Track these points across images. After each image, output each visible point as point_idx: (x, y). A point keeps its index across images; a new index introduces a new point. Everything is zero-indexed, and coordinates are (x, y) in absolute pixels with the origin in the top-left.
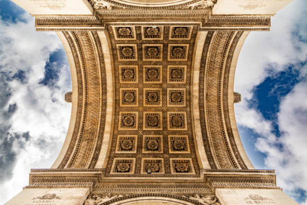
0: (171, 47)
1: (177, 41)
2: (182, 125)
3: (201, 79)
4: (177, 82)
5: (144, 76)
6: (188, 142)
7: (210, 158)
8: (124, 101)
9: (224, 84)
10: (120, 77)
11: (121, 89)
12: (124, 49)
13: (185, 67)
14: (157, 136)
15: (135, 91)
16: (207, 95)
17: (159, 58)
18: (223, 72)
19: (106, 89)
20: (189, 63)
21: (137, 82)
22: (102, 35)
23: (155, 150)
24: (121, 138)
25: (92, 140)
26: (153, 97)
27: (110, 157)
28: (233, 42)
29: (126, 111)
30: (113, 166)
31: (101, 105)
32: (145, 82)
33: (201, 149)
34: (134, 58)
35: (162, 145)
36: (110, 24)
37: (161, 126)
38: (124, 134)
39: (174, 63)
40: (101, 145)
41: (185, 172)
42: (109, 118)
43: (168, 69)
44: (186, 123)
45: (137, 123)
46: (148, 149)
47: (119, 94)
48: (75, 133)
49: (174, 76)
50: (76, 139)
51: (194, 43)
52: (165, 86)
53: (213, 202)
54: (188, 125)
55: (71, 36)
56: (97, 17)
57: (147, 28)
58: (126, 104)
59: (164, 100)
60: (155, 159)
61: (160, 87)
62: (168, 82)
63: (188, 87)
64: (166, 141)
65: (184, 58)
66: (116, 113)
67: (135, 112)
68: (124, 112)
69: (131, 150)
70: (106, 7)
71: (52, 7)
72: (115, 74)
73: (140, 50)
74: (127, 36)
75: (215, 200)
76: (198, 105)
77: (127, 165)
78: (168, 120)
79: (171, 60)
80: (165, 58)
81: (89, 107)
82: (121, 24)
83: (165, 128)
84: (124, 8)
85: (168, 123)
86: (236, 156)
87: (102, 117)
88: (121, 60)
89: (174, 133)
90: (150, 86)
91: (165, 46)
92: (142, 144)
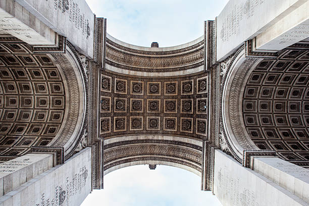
0: (191, 120)
1: (195, 124)
2: (133, 127)
3: (166, 141)
4: (164, 124)
5: (169, 100)
6: (122, 131)
7: (111, 145)
8: (151, 85)
9: (163, 158)
10: (169, 82)
11: (160, 83)
12: (190, 85)
13: (176, 130)
14: (126, 109)
15: (158, 93)
16: (155, 145)
17: (183, 111)
18: (172, 158)
19: (160, 72)
20: (179, 133)
21: (165, 94)
22: (201, 69)
23: (116, 106)
24: (125, 82)
25: (125, 62)
26: (153, 106)
27: (112, 74)
28: (193, 165)
29: (144, 86)
30: (106, 76)
31: (149, 68)
32: (165, 100)
33: (116, 139)
34: (183, 92)
35: (120, 112)
36: (209, 74)
37: (133, 112)
38: (128, 85)
39: (179, 122)
40: (121, 68)
41: (102, 127)
42: (139, 74)
43: (174, 118)
44: (135, 130)
45: (135, 94)
46: (117, 102)
47: (157, 81)
48: (129, 49)
49: (169, 122)
50: (125, 50)
51: (193, 137)
52: (162, 115)
53: (83, 145)
54: (133, 131)
55: (200, 47)
56: (214, 65)
57: (206, 102)
58: (149, 86)
59: (151, 114)
60: (110, 107)
61: (161, 111)
62: (164, 117)
63: (161, 132)
64: (123, 114)
65: (182, 129)
66: (142, 78)
67: (143, 93)
68: (143, 84)
69: (117, 89)
70: (222, 71)
71: (222, 32)
72: (171, 78)
73: (189, 97)
74: (200, 87)
75: (84, 146)
76: (148, 139)
77: (107, 86)
78: (138, 117)
79: (181, 120)
80: (183, 115)
81: (147, 60)
82: (209, 83)
83: (132, 114)
84: (221, 84)
85: (135, 117)
86: (112, 164)
87: (140, 69)
88: (182, 83)
89: (128, 121)
90: (162, 104)
91: (191, 116)
92: (121, 97)
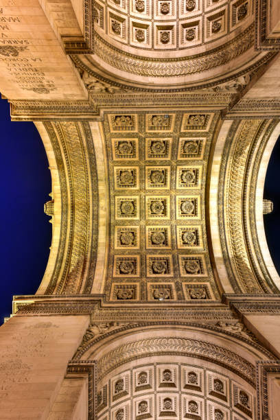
0: (136, 274)
1: (128, 281)
2: (120, 172)
3: (96, 231)
4: (127, 227)
5: (169, 235)
6: (114, 152)
7: (88, 133)
8: (194, 202)
9: (66, 226)
12: (197, 270)
13: (116, 248)
14: (152, 159)
15: (180, 216)
16: (88, 211)
17: (151, 258)
18: (68, 242)
20: (111, 253)
22: (228, 288)
23: (156, 142)
24: (199, 156)
26: (158, 207)
27: (215, 132)
28: (56, 280)
29: (192, 190)
30: (210, 122)
32: (168, 227)
33: (98, 143)
34: (184, 259)
35: (147, 149)
37: (147, 172)
38: (194, 161)
39: (131, 252)
40: (225, 147)
41: (120, 117)
43: (138, 245)
44: (115, 176)
45: (178, 175)
46: (164, 142)
47: (201, 211)
49: (131, 235)
52: (143, 223)
54: (113, 173)
55: (268, 288)
57: (168, 298)
58: (192, 199)
59: (143, 204)
60: (156, 131)
61: (149, 220)
62: (138, 227)
63: (112, 221)
64: (142, 153)
65: (119, 259)
69: (186, 142)
73: (176, 269)
74: (195, 287)
76: (100, 199)
77: (192, 124)
78: (138, 180)
79: (135, 256)
80: (143, 259)
83: (143, 169)
85: (138, 176)
87: (224, 182)
88: (200, 256)
89: (130, 163)
91: (143, 274)
92: (173, 149)
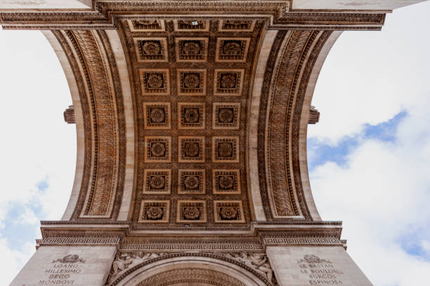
0: (221, 41)
1: (232, 33)
2: (232, 156)
3: (265, 91)
4: (228, 94)
5: (179, 85)
6: (238, 178)
7: (265, 202)
8: (151, 122)
9: (298, 97)
10: (143, 86)
11: (145, 104)
12: (146, 44)
13: (242, 71)
14: (198, 171)
15: (166, 106)
16: (271, 113)
17: (201, 58)
18: (299, 80)
19: (123, 105)
20: (249, 65)
21: (168, 93)
22: (113, 35)
23: (194, 189)
24: (149, 174)
25: (111, 176)
26: (191, 116)
27: (136, 199)
29: (153, 135)
30: (142, 211)
31: (117, 128)
32: (180, 94)
33: (255, 189)
34: (162, 57)
37: (204, 156)
38: (153, 168)
39: (226, 65)
40: (123, 183)
41: (232, 219)
42: (130, 146)
43: (216, 74)
44: (238, 152)
45: (170, 152)
46: (186, 189)
47: (142, 111)
48: (87, 168)
49: (224, 85)
50: (89, 176)
51: (259, 36)
52: (209, 99)
54: (240, 155)
58: (153, 125)
59: (209, 120)
60: (195, 202)
61: (202, 102)
62: (215, 94)
63: (244, 101)
64: (209, 177)
65: (240, 57)
66: (139, 139)
67: (166, 138)
68: (150, 137)
69: (163, 188)
72: (134, 81)
73: (172, 46)
74: (150, 26)
76: (257, 127)
77: (159, 209)
78: (214, 147)
79: (220, 61)
80: (211, 57)
81: (102, 131)
83: (208, 159)
85: (214, 152)
86: (299, 198)
87: (120, 144)
88: (143, 61)
89: (221, 166)
90: (188, 99)
91: (213, 41)
92: (177, 182)
